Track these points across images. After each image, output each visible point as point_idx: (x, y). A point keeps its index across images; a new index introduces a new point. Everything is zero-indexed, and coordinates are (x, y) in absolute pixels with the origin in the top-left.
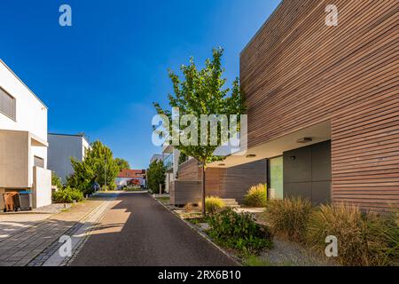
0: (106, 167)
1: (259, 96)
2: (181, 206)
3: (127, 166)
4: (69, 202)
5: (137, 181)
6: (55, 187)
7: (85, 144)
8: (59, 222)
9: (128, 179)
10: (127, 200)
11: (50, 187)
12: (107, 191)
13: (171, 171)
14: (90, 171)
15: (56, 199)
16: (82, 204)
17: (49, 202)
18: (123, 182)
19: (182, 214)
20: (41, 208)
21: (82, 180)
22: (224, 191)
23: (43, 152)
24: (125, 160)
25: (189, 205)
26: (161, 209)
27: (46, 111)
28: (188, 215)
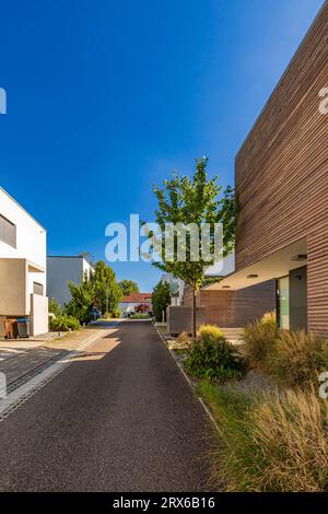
0: (108, 291)
1: (250, 208)
2: (176, 336)
3: (135, 288)
4: (65, 330)
5: (147, 307)
6: (52, 315)
7: (86, 266)
8: (48, 349)
9: (137, 305)
10: (123, 329)
11: (47, 314)
12: (109, 319)
13: (177, 295)
14: (87, 297)
15: (53, 327)
16: (77, 333)
17: (46, 330)
18: (130, 308)
19: (172, 344)
20: (38, 336)
21: (80, 306)
22: (233, 318)
23: (42, 278)
24: (134, 280)
25: (184, 334)
26: (156, 338)
27: (45, 233)
28: (179, 346)
